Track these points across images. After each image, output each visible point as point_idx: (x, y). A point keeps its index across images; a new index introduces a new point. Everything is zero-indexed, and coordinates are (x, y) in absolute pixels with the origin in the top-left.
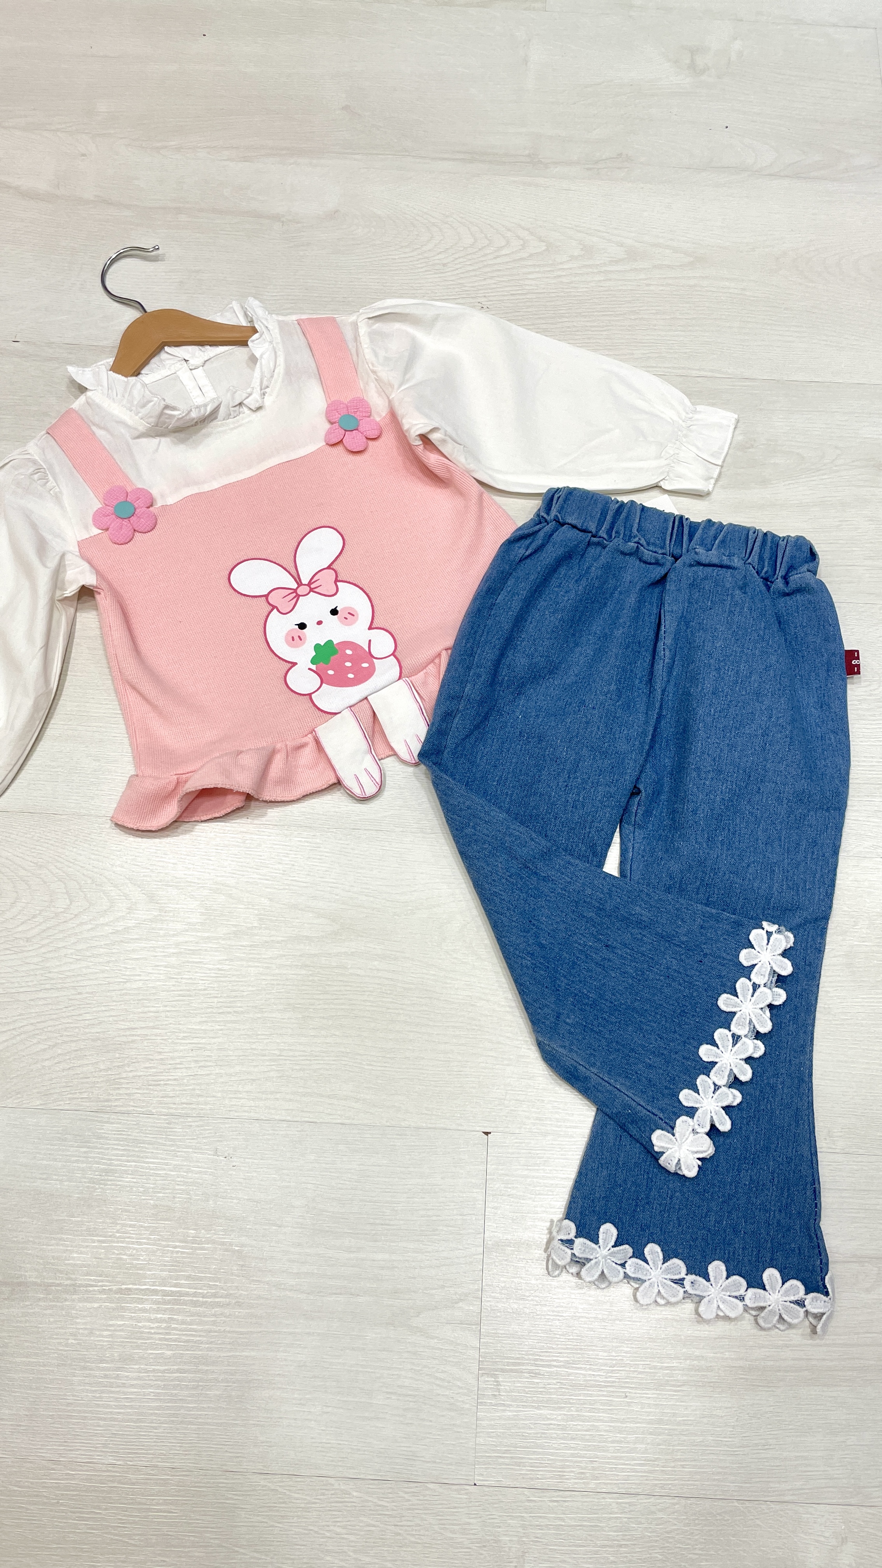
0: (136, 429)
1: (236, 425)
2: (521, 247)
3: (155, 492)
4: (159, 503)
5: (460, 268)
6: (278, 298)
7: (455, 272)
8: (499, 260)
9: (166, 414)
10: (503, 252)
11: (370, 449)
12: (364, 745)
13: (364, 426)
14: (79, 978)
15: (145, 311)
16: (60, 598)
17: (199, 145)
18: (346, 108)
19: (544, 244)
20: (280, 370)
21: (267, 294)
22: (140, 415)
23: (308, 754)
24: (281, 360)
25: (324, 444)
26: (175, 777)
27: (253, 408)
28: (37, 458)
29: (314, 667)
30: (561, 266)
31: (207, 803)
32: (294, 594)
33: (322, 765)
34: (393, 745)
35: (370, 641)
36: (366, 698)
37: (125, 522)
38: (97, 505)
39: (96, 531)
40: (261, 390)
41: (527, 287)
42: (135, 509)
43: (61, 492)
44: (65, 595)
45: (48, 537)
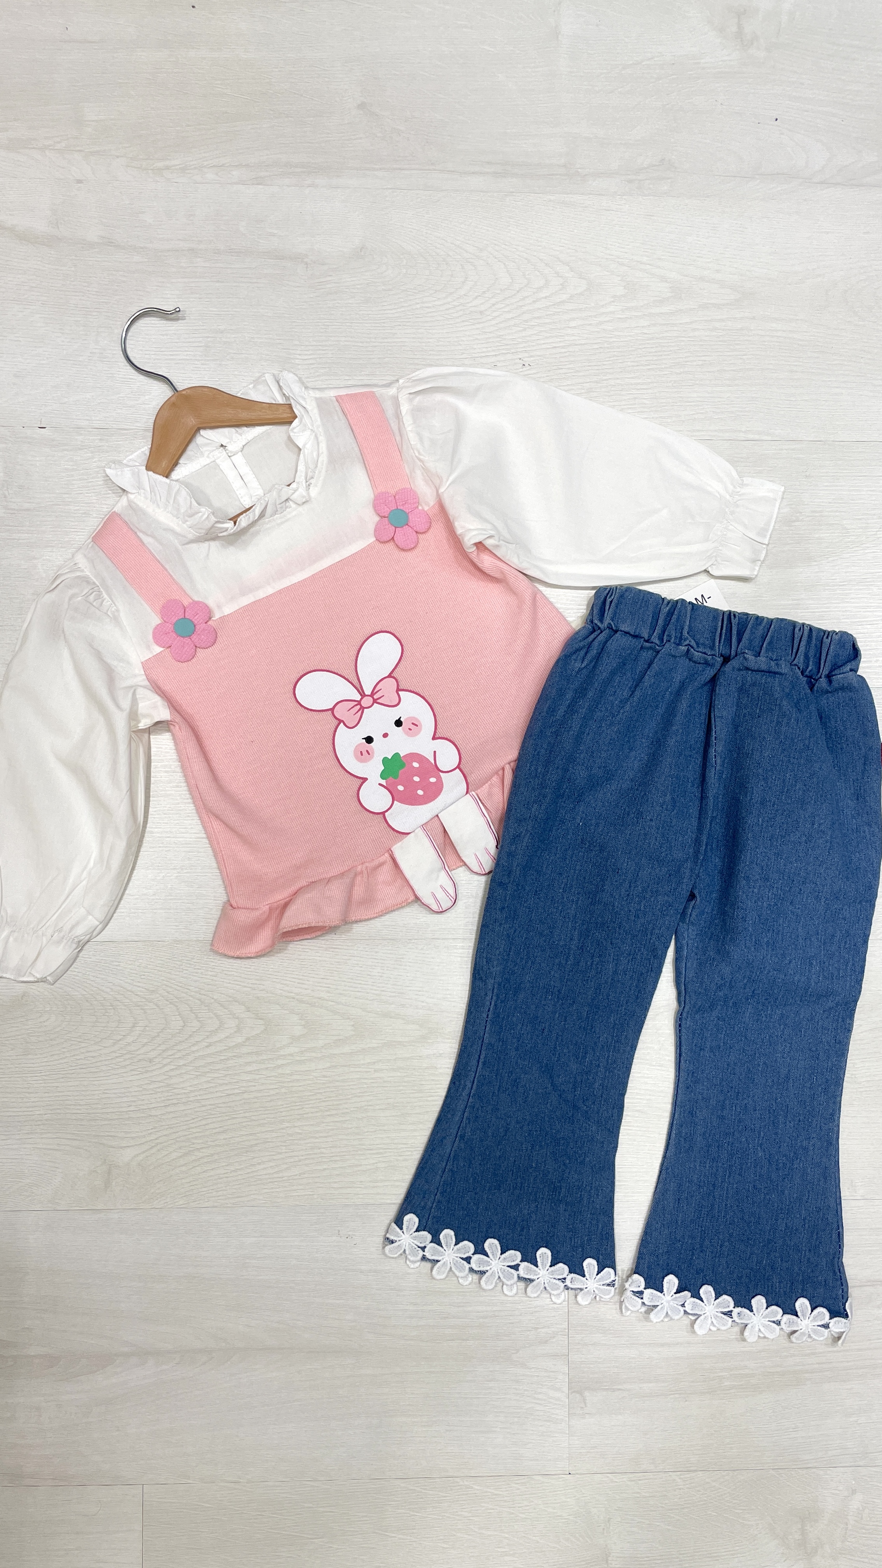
0: (184, 536)
1: (283, 520)
2: (561, 289)
3: (211, 603)
4: (217, 615)
5: (499, 319)
7: (493, 322)
8: (538, 305)
9: (217, 527)
10: (543, 294)
11: (422, 543)
12: (439, 864)
13: (414, 519)
15: (175, 388)
16: (135, 730)
17: (205, 163)
19: (586, 282)
20: (324, 458)
22: (188, 523)
23: (386, 873)
24: (323, 446)
25: (375, 539)
26: (267, 907)
27: (300, 502)
28: (89, 574)
29: (384, 782)
30: (603, 310)
32: (359, 707)
33: (399, 881)
34: (464, 859)
35: (435, 752)
36: (437, 816)
37: (187, 640)
38: (156, 620)
39: (158, 649)
40: (306, 482)
41: (569, 338)
42: (195, 626)
43: (118, 611)
44: (140, 728)
45: (114, 663)
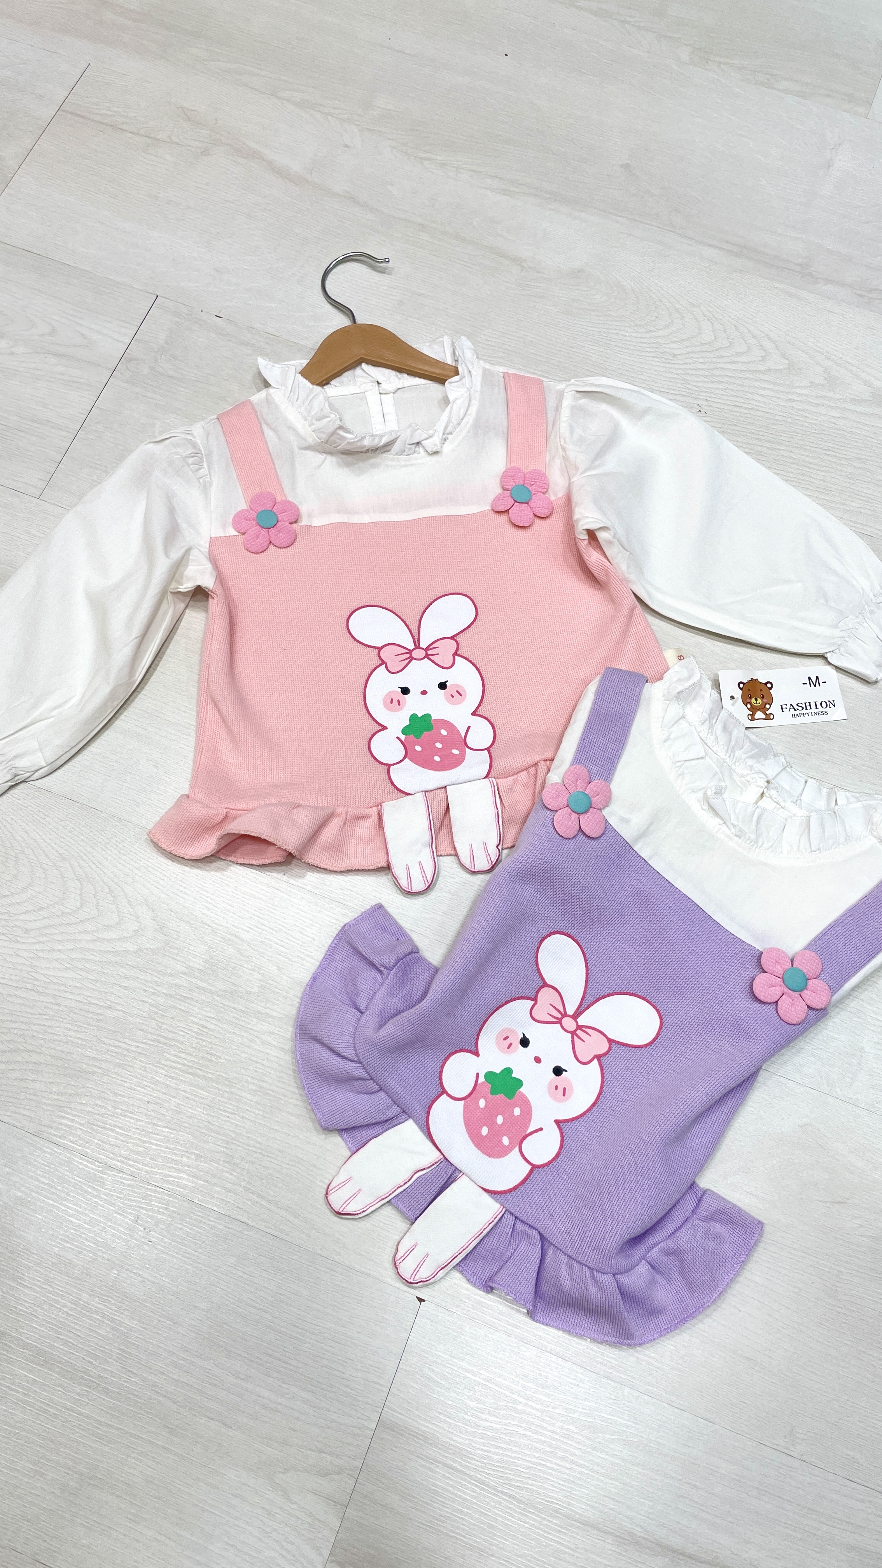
0: (305, 440)
1: (407, 463)
2: (760, 358)
3: (303, 509)
4: (304, 522)
5: (690, 363)
6: (493, 344)
7: (684, 367)
8: (734, 366)
9: (338, 434)
10: (740, 359)
11: (535, 528)
12: (426, 837)
13: (536, 502)
14: (62, 988)
15: (354, 321)
16: (173, 591)
17: (465, 166)
18: (626, 166)
19: (787, 362)
20: (470, 420)
21: (483, 337)
22: (313, 427)
23: (366, 827)
24: (473, 410)
25: (490, 508)
26: (225, 811)
27: (429, 450)
28: (199, 441)
29: (403, 737)
30: (797, 390)
31: (249, 847)
32: (408, 655)
33: (378, 843)
34: (456, 845)
35: (469, 727)
37: (264, 532)
38: (243, 505)
39: (233, 532)
40: (444, 434)
41: (754, 403)
42: (278, 522)
43: (211, 484)
44: (179, 590)
45: (184, 525)
